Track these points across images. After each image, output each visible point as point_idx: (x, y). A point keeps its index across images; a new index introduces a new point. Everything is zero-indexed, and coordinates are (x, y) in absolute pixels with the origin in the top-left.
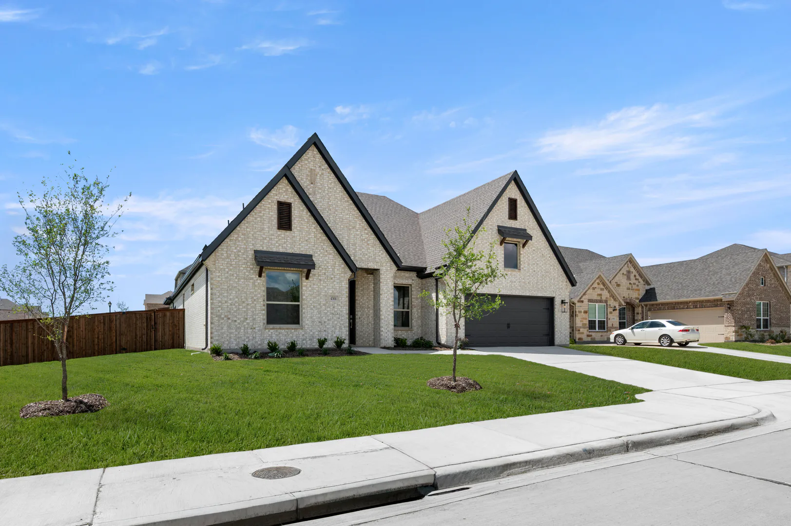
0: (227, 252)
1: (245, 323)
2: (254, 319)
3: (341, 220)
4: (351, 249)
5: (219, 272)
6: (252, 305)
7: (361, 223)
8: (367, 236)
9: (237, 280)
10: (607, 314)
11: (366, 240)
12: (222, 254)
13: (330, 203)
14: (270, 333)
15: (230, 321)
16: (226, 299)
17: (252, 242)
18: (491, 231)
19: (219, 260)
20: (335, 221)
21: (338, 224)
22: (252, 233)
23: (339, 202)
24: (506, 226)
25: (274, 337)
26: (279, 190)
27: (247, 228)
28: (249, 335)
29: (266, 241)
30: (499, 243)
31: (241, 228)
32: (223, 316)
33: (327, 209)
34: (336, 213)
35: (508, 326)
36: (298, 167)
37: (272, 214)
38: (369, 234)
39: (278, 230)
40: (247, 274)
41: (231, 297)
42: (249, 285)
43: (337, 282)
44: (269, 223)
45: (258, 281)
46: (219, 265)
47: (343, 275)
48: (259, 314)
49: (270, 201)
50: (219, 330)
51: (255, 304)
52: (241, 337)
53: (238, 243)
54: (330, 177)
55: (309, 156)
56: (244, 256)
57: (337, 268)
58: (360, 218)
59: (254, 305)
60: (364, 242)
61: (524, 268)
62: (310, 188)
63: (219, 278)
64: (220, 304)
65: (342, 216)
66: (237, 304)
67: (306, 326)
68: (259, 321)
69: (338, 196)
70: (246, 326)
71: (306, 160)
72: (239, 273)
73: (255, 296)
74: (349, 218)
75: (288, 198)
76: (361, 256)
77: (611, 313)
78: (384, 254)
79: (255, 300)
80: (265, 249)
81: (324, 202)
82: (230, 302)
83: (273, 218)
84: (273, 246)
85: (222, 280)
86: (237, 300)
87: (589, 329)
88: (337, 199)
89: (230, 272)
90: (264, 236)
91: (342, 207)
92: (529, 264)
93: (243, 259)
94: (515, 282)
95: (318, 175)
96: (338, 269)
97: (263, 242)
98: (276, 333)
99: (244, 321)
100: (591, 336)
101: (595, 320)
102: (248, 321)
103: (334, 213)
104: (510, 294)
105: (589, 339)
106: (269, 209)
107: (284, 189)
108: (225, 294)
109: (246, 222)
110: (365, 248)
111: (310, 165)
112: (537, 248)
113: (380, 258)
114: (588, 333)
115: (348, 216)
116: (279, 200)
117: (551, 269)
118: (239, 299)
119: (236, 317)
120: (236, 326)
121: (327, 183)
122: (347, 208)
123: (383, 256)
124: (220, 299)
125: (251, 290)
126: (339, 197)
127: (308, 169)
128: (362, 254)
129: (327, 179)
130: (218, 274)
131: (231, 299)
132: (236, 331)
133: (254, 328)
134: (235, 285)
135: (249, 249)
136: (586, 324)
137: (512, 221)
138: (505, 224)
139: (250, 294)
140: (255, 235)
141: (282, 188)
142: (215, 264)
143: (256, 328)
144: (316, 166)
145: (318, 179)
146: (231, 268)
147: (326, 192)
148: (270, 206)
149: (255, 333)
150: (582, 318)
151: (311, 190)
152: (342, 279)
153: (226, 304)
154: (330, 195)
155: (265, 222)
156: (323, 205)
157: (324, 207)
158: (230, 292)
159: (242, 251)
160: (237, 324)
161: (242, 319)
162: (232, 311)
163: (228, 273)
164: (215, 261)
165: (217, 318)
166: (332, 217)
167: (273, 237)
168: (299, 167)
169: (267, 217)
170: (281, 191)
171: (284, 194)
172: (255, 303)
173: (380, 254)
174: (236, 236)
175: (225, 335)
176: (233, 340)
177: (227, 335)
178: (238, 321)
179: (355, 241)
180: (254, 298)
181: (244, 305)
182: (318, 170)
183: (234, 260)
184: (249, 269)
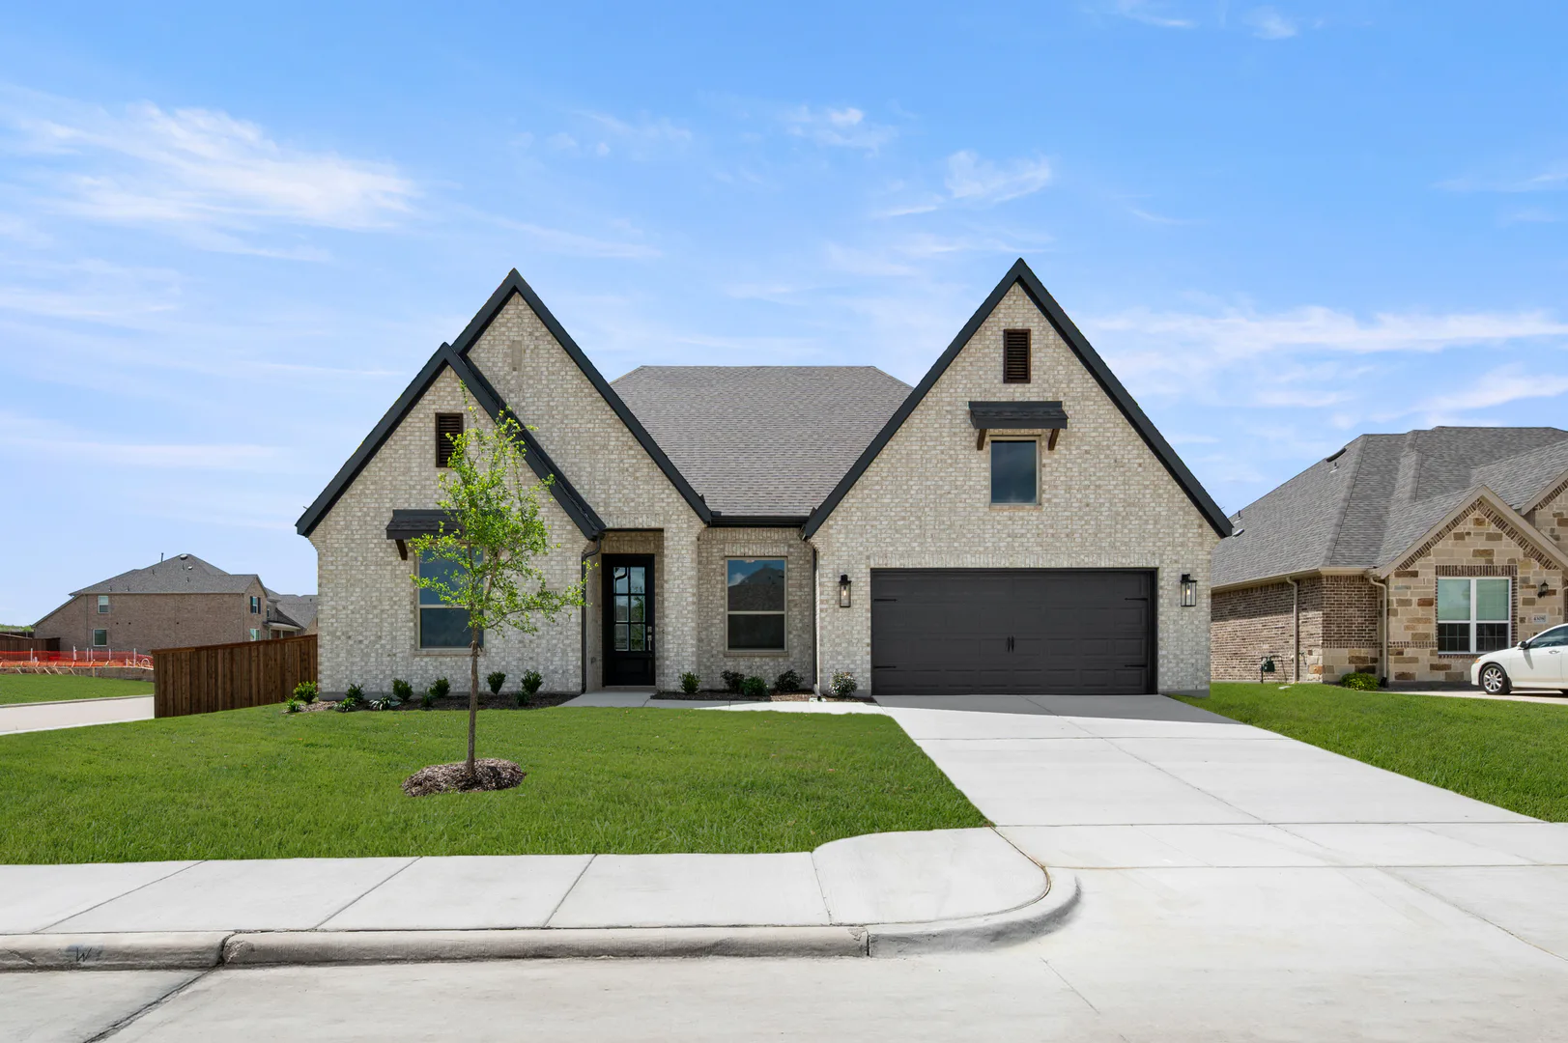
0: (345, 517)
1: (378, 646)
2: (394, 638)
3: (576, 434)
4: (598, 492)
5: (332, 556)
6: (389, 612)
7: (621, 436)
8: (634, 461)
9: (363, 568)
10: (1514, 606)
11: (630, 470)
12: (337, 523)
13: (551, 404)
14: (423, 664)
15: (351, 642)
16: (343, 603)
17: (389, 496)
18: (949, 417)
19: (332, 532)
20: (563, 439)
21: (569, 444)
22: (390, 478)
23: (572, 399)
24: (995, 400)
25: (431, 672)
26: (439, 392)
27: (380, 470)
28: (384, 668)
29: (414, 492)
30: (974, 444)
31: (369, 472)
32: (338, 634)
33: (547, 417)
34: (565, 422)
35: (1011, 643)
36: (486, 342)
37: (427, 438)
38: (639, 457)
39: (437, 469)
40: (381, 554)
41: (353, 599)
42: (385, 575)
43: (558, 562)
44: (420, 458)
45: (402, 568)
46: (333, 541)
47: (569, 546)
48: (403, 629)
49: (421, 416)
50: (332, 658)
51: (396, 611)
52: (371, 671)
53: (364, 500)
54: (552, 351)
55: (508, 316)
56: (376, 523)
57: (558, 532)
58: (617, 426)
59: (393, 612)
60: (626, 474)
61: (1055, 500)
62: (512, 379)
63: (332, 565)
64: (334, 612)
65: (578, 425)
66: (363, 612)
67: (494, 650)
68: (403, 642)
69: (570, 386)
70: (380, 651)
71: (502, 325)
72: (367, 553)
73: (396, 594)
74: (593, 428)
75: (455, 405)
76: (620, 505)
77: (1528, 602)
78: (674, 496)
79: (395, 603)
80: (413, 507)
81: (541, 404)
82: (351, 607)
83: (427, 447)
84: (428, 501)
85: (337, 569)
86: (363, 603)
87: (1440, 649)
88: (568, 393)
89: (351, 554)
90: (412, 483)
91: (577, 408)
92: (1068, 489)
93: (373, 528)
94: (1022, 535)
95: (528, 351)
96: (558, 535)
97: (410, 494)
98: (435, 664)
99: (375, 642)
100: (1446, 667)
101: (1468, 625)
102: (383, 642)
103: (562, 423)
104: (1007, 565)
105: (1440, 676)
106: (421, 431)
107: (449, 389)
108: (343, 594)
109: (378, 460)
110: (629, 487)
111: (511, 334)
112: (1098, 446)
113: (664, 504)
114: (1436, 661)
115: (592, 426)
116: (440, 411)
117: (1144, 495)
118: (366, 602)
119: (361, 634)
120: (362, 650)
121: (545, 365)
122: (588, 408)
123: (670, 500)
124: (333, 603)
125: (389, 585)
126: (572, 388)
127: (507, 343)
128: (623, 500)
129: (547, 356)
130: (331, 559)
131: (352, 603)
132: (362, 660)
133: (395, 655)
134: (361, 577)
135: (384, 510)
136: (1427, 636)
137: (1013, 386)
138: (994, 394)
139: (387, 591)
140: (394, 483)
141: (445, 387)
142: (324, 541)
143: (398, 655)
144: (525, 334)
145: (527, 360)
146: (353, 545)
147: (544, 382)
148: (421, 425)
149: (397, 662)
150: (1409, 621)
151: (513, 382)
152: (568, 554)
153: (344, 612)
154: (552, 387)
155: (413, 456)
156: (538, 410)
157: (540, 412)
158: (352, 589)
159: (371, 514)
160: (363, 647)
161: (372, 638)
162: (355, 625)
163: (347, 555)
164: (324, 537)
165: (328, 638)
166: (556, 430)
167: (428, 482)
168: (489, 341)
169: (417, 445)
170: (442, 393)
171: (449, 398)
172: (396, 607)
173: (663, 496)
174: (361, 487)
175: (343, 668)
176: (356, 676)
177: (347, 667)
178: (366, 642)
179: (607, 474)
180: (394, 599)
181: (375, 612)
182: (527, 341)
183: (357, 531)
184: (384, 546)
